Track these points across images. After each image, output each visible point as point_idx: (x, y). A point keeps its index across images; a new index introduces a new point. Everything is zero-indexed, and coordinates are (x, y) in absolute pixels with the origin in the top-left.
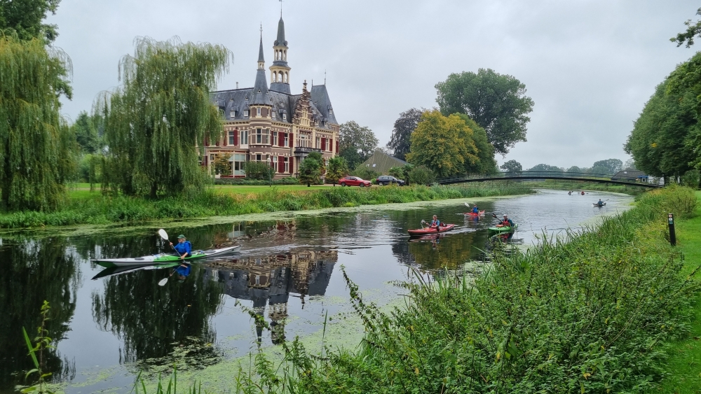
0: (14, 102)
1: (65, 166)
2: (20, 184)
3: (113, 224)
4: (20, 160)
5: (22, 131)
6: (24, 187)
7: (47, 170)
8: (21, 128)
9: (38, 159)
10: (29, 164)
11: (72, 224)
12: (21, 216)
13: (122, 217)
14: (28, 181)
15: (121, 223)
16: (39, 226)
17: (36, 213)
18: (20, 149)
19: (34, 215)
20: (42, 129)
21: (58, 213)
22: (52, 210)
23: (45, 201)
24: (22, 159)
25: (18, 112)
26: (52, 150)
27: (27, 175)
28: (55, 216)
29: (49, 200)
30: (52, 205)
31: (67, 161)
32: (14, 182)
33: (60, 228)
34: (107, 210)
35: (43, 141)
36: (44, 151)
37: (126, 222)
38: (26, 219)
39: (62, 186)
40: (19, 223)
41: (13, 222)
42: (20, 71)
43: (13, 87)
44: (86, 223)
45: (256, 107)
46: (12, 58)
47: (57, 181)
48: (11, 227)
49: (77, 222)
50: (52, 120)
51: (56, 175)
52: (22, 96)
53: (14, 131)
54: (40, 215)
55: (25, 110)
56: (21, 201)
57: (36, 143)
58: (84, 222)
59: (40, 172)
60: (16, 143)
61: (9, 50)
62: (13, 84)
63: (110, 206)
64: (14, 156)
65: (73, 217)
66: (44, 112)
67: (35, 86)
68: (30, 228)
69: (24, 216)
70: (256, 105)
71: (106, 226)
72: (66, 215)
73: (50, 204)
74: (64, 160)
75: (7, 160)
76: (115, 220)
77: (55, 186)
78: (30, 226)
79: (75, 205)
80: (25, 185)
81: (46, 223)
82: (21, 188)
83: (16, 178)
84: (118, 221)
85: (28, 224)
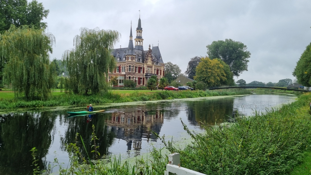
0: (32, 55)
1: (51, 81)
2: (33, 89)
3: (71, 106)
4: (33, 79)
5: (35, 67)
6: (35, 90)
7: (44, 84)
8: (34, 66)
9: (41, 79)
10: (37, 81)
11: (54, 106)
12: (34, 102)
13: (74, 103)
14: (36, 88)
15: (74, 106)
16: (41, 107)
17: (40, 101)
18: (34, 75)
19: (39, 102)
20: (43, 66)
21: (49, 101)
22: (46, 100)
23: (43, 96)
24: (35, 79)
25: (33, 59)
26: (46, 75)
27: (36, 85)
28: (47, 102)
29: (44, 95)
30: (46, 98)
31: (52, 80)
32: (31, 88)
33: (50, 107)
34: (68, 100)
35: (43, 71)
36: (43, 75)
37: (76, 105)
38: (36, 103)
39: (49, 90)
40: (33, 105)
41: (31, 105)
42: (34, 42)
43: (32, 49)
44: (60, 106)
45: (129, 56)
46: (32, 37)
47: (48, 87)
48: (30, 107)
49: (56, 105)
50: (47, 62)
51: (47, 86)
52: (35, 53)
53: (32, 67)
54: (41, 102)
55: (36, 58)
56: (33, 96)
57: (40, 72)
58: (59, 105)
59: (42, 84)
60: (32, 72)
61: (31, 34)
62: (32, 48)
63: (69, 98)
64: (31, 77)
65: (55, 103)
66: (44, 59)
67: (40, 48)
68: (37, 107)
69: (35, 102)
70: (129, 55)
71: (68, 107)
72: (52, 102)
73: (45, 98)
74: (51, 79)
75: (28, 79)
76: (71, 104)
77: (47, 90)
78: (37, 106)
79: (55, 98)
80: (35, 89)
81: (44, 105)
82: (33, 90)
83: (31, 87)
84: (73, 105)
85: (36, 106)
